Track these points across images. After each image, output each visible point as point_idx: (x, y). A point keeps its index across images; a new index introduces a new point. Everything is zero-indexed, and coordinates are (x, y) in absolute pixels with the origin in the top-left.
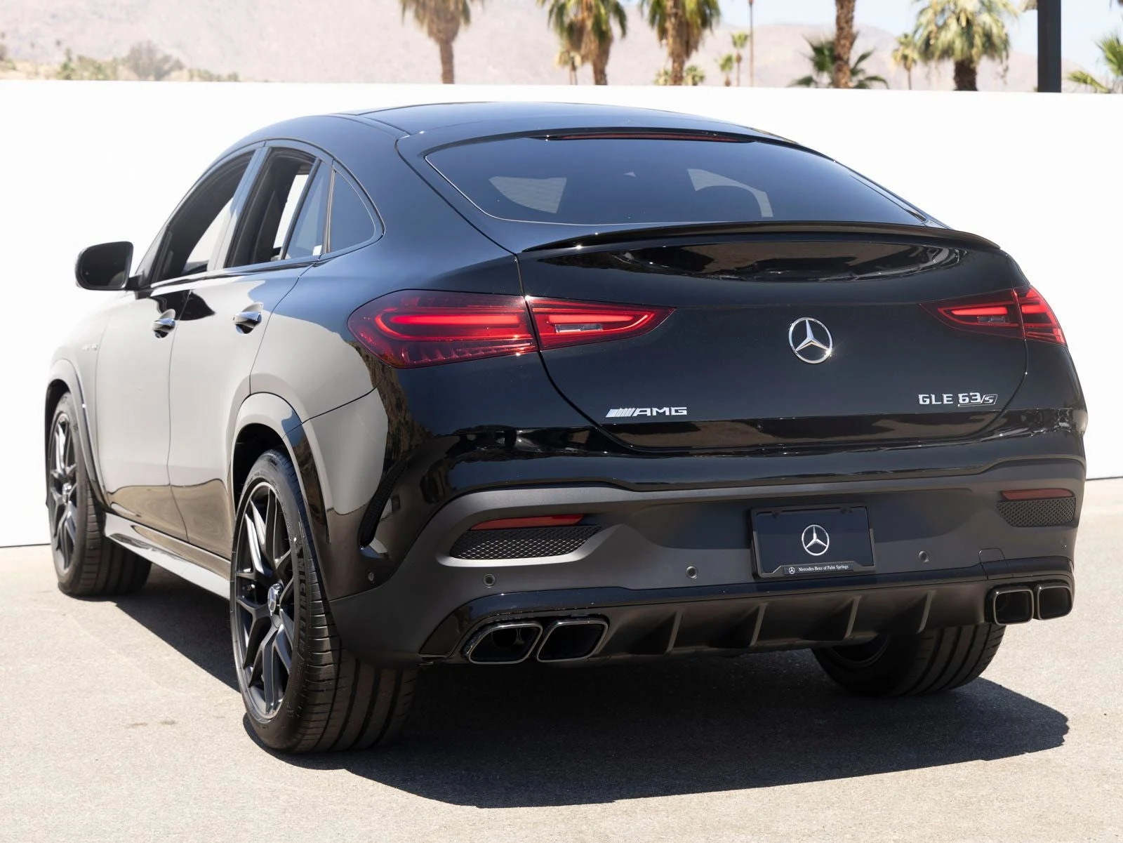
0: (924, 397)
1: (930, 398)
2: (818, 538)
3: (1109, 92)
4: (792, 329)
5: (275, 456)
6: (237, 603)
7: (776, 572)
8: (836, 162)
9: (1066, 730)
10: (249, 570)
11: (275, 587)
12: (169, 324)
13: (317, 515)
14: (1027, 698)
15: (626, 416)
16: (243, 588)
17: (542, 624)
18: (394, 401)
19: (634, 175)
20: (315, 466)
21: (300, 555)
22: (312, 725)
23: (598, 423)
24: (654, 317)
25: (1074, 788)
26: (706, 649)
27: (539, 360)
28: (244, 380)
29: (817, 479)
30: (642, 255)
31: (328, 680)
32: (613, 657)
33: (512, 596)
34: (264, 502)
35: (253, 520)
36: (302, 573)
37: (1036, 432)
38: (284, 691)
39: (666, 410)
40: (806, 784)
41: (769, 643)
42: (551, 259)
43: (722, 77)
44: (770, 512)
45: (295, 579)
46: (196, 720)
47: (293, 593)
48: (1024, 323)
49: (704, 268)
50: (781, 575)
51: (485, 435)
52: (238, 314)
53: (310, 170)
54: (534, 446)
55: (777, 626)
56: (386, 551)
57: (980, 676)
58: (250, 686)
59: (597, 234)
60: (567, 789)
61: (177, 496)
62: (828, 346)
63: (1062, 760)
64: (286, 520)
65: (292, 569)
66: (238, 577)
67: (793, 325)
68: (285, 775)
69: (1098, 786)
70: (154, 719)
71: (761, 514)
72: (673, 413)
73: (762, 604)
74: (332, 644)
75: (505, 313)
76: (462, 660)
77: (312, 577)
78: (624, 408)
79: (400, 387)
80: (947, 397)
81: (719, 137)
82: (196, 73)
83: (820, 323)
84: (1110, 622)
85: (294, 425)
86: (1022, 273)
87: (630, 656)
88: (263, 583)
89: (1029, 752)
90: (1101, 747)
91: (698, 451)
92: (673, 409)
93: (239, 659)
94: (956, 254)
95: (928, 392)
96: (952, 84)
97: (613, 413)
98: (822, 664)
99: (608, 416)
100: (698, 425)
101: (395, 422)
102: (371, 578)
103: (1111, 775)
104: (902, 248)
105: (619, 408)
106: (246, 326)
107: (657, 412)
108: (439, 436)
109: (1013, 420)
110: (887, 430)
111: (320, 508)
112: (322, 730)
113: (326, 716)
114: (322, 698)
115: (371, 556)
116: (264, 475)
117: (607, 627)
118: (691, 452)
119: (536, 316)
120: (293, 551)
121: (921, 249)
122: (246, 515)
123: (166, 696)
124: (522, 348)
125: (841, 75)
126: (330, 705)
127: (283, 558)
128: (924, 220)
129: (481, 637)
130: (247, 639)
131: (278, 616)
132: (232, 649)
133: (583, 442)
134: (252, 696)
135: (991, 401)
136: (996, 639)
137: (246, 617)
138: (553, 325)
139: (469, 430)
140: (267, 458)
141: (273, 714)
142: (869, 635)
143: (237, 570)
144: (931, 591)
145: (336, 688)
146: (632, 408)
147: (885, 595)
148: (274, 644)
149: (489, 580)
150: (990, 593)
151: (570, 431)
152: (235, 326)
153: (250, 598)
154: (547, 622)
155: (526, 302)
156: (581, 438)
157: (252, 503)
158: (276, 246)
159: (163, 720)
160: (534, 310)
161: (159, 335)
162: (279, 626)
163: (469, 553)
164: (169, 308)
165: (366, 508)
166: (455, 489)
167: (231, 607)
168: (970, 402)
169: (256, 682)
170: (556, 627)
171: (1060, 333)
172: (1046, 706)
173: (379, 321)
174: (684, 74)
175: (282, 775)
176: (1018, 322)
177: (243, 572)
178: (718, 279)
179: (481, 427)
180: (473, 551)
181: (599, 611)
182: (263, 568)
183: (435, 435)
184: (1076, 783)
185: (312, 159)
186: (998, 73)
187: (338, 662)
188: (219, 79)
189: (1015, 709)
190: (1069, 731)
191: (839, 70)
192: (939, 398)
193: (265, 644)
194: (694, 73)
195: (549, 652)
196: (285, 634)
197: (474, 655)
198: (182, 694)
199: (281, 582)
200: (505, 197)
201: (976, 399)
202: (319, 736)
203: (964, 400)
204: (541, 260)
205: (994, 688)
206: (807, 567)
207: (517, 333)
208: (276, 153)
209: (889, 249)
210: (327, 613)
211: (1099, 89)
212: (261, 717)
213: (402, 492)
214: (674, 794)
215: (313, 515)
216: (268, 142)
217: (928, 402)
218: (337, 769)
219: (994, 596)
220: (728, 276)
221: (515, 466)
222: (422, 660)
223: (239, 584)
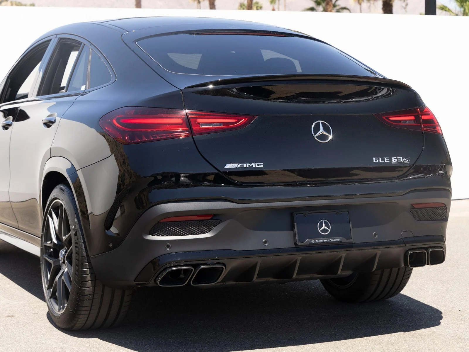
0: (375, 159)
1: (379, 159)
2: (325, 226)
3: (457, 15)
4: (313, 126)
5: (63, 187)
6: (44, 258)
7: (305, 242)
8: (333, 47)
9: (441, 318)
10: (50, 242)
11: (63, 250)
12: (10, 123)
13: (84, 216)
14: (423, 303)
15: (234, 167)
16: (47, 251)
17: (193, 267)
18: (122, 160)
19: (235, 53)
20: (83, 192)
21: (76, 235)
22: (81, 317)
23: (221, 171)
24: (247, 120)
25: (446, 345)
26: (271, 279)
27: (192, 140)
28: (48, 150)
29: (323, 198)
30: (241, 90)
31: (89, 295)
32: (228, 283)
33: (178, 254)
34: (58, 209)
35: (52, 218)
36: (76, 243)
37: (428, 176)
38: (67, 300)
39: (253, 164)
40: (319, 344)
41: (301, 277)
42: (197, 92)
43: (271, 7)
44: (303, 214)
45: (73, 246)
46: (24, 315)
47: (72, 253)
48: (423, 124)
49: (270, 96)
50: (308, 244)
51: (166, 177)
52: (44, 119)
53: (79, 49)
54: (190, 181)
55: (306, 268)
56: (118, 232)
57: (400, 293)
58: (50, 298)
59: (219, 80)
60: (205, 346)
61: (13, 206)
62: (330, 135)
63: (440, 332)
64: (69, 218)
65: (71, 241)
66: (44, 245)
67: (314, 124)
68: (68, 341)
69: (457, 344)
70: (3, 314)
71: (298, 215)
72: (257, 166)
73: (298, 257)
74: (91, 278)
75: (176, 118)
76: (155, 285)
77: (81, 245)
78: (233, 164)
79: (125, 154)
80: (387, 159)
81: (277, 34)
82: (14, 3)
83: (327, 123)
84: (461, 267)
85: (73, 171)
86: (422, 100)
87: (235, 283)
88: (57, 249)
89: (424, 328)
90: (458, 326)
91: (267, 185)
92: (257, 164)
93: (45, 285)
94: (391, 91)
95: (378, 156)
96: (381, 11)
97: (228, 166)
98: (325, 287)
99: (226, 167)
100: (267, 172)
101: (122, 171)
102: (111, 245)
103: (463, 339)
104: (364, 87)
105: (230, 164)
106: (48, 124)
107: (249, 165)
108: (144, 177)
109: (417, 170)
110: (356, 175)
111: (86, 212)
112: (86, 319)
113: (88, 312)
114: (86, 303)
115: (111, 235)
116: (57, 196)
117: (225, 268)
118: (264, 185)
119: (191, 119)
120: (72, 232)
121: (374, 88)
122: (49, 216)
123: (8, 303)
124: (183, 135)
125: (328, 6)
126: (90, 307)
127: (67, 236)
128: (375, 74)
129: (164, 274)
130: (49, 276)
131: (64, 264)
132: (41, 280)
133: (213, 180)
134: (52, 303)
135: (407, 161)
136: (408, 274)
137: (49, 265)
138: (199, 123)
139: (158, 174)
140: (59, 188)
141: (62, 311)
142: (348, 273)
143: (44, 242)
144: (379, 251)
145: (93, 299)
146: (237, 163)
147: (357, 253)
148: (63, 278)
149: (168, 246)
150: (407, 252)
151: (206, 175)
152: (43, 124)
153: (50, 256)
154: (196, 266)
155: (186, 113)
156: (211, 178)
157: (52, 210)
158: (62, 86)
159: (8, 315)
160: (190, 116)
161: (4, 129)
162: (65, 269)
163: (158, 233)
164: (8, 116)
165: (108, 212)
166: (151, 202)
167: (41, 260)
168: (397, 161)
169: (53, 296)
170: (200, 269)
171: (439, 129)
172: (432, 307)
173: (115, 122)
174: (253, 6)
175: (66, 341)
176: (420, 123)
177: (47, 243)
178: (277, 102)
179: (164, 173)
180: (160, 232)
181: (221, 261)
182: (57, 242)
183: (142, 177)
184: (447, 343)
185: (80, 43)
186: (403, 7)
187: (94, 286)
188: (25, 5)
189: (417, 308)
190: (443, 318)
191: (327, 4)
192: (383, 159)
193: (58, 278)
194: (257, 5)
195: (197, 281)
196: (68, 273)
197: (161, 282)
198: (16, 302)
199: (66, 248)
200: (175, 62)
201: (400, 160)
202: (84, 322)
203: (395, 160)
204: (193, 92)
205: (407, 298)
206: (320, 240)
207: (181, 127)
208: (62, 40)
209: (358, 88)
210: (89, 262)
211: (451, 13)
212: (56, 313)
213: (125, 204)
214: (256, 349)
215: (82, 215)
216: (58, 35)
217: (378, 161)
218: (93, 338)
219: (408, 254)
220: (281, 101)
221: (179, 192)
222: (135, 285)
223: (45, 249)
